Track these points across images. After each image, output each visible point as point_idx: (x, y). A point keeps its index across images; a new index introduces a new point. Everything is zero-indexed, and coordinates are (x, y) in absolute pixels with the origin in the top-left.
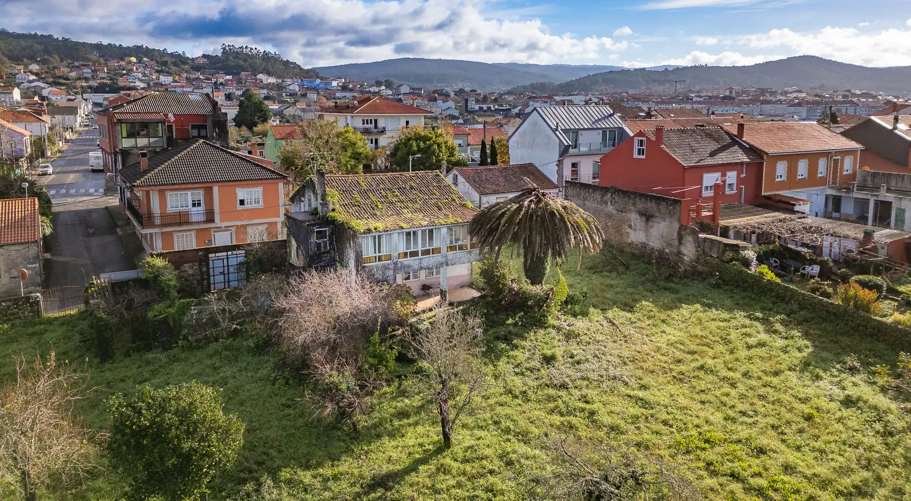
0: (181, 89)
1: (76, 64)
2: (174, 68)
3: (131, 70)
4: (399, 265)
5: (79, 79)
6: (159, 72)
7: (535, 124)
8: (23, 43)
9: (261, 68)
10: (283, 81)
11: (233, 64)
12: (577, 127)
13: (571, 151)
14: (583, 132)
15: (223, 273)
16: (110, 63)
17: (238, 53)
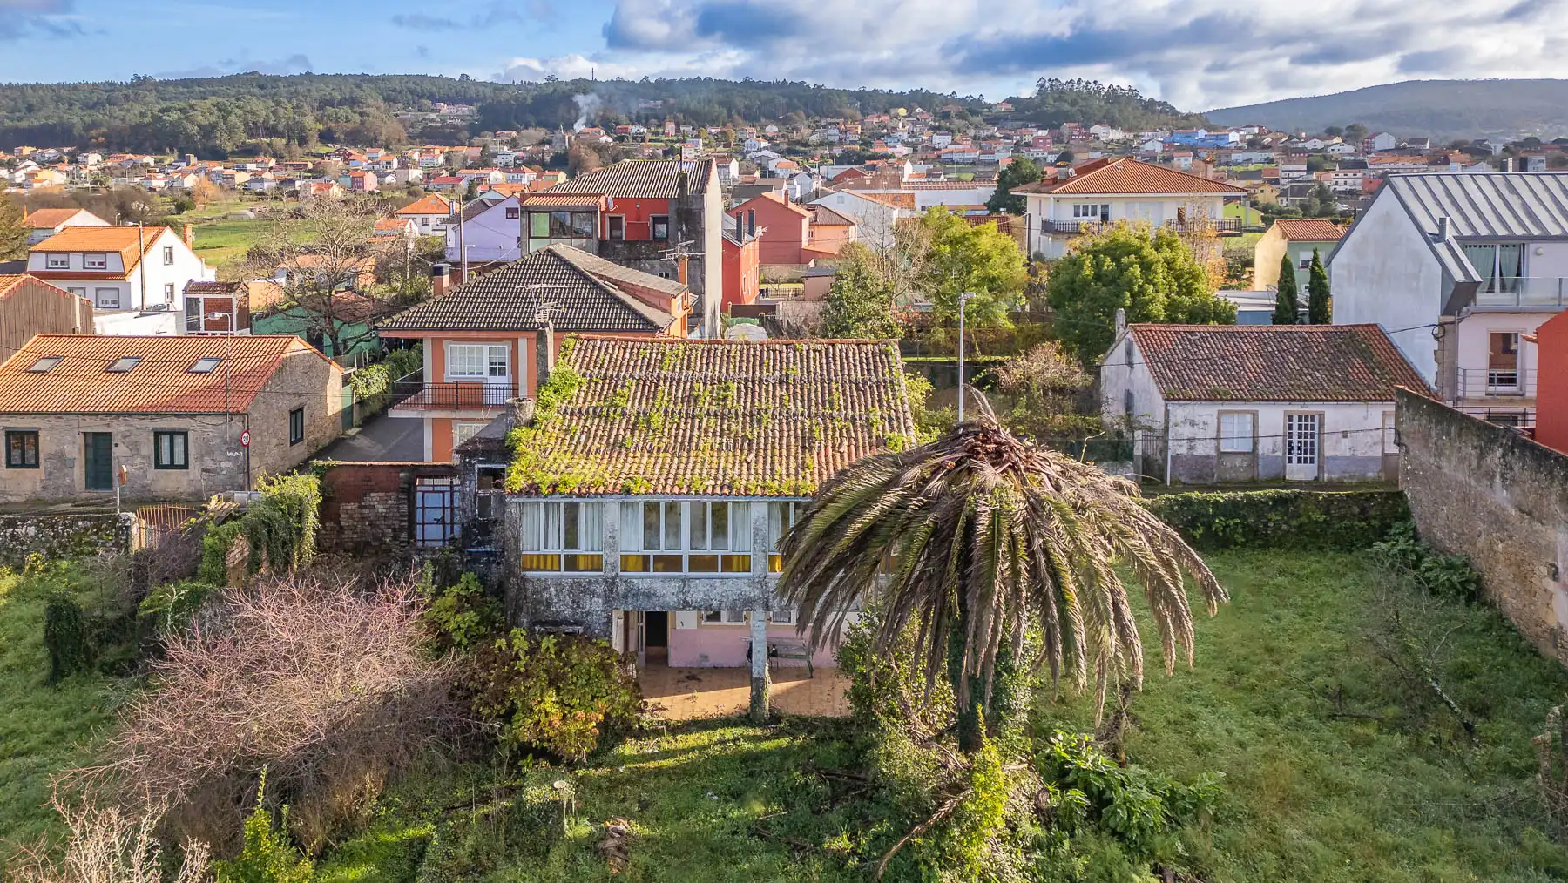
0: (961, 156)
1: (823, 123)
2: (958, 123)
3: (895, 128)
4: (622, 588)
5: (821, 144)
6: (935, 129)
7: (1387, 219)
8: (764, 95)
9: (1102, 114)
10: (1136, 136)
11: (1053, 110)
12: (1519, 231)
13: (1483, 298)
14: (1544, 248)
15: (442, 521)
16: (868, 120)
17: (1063, 92)
